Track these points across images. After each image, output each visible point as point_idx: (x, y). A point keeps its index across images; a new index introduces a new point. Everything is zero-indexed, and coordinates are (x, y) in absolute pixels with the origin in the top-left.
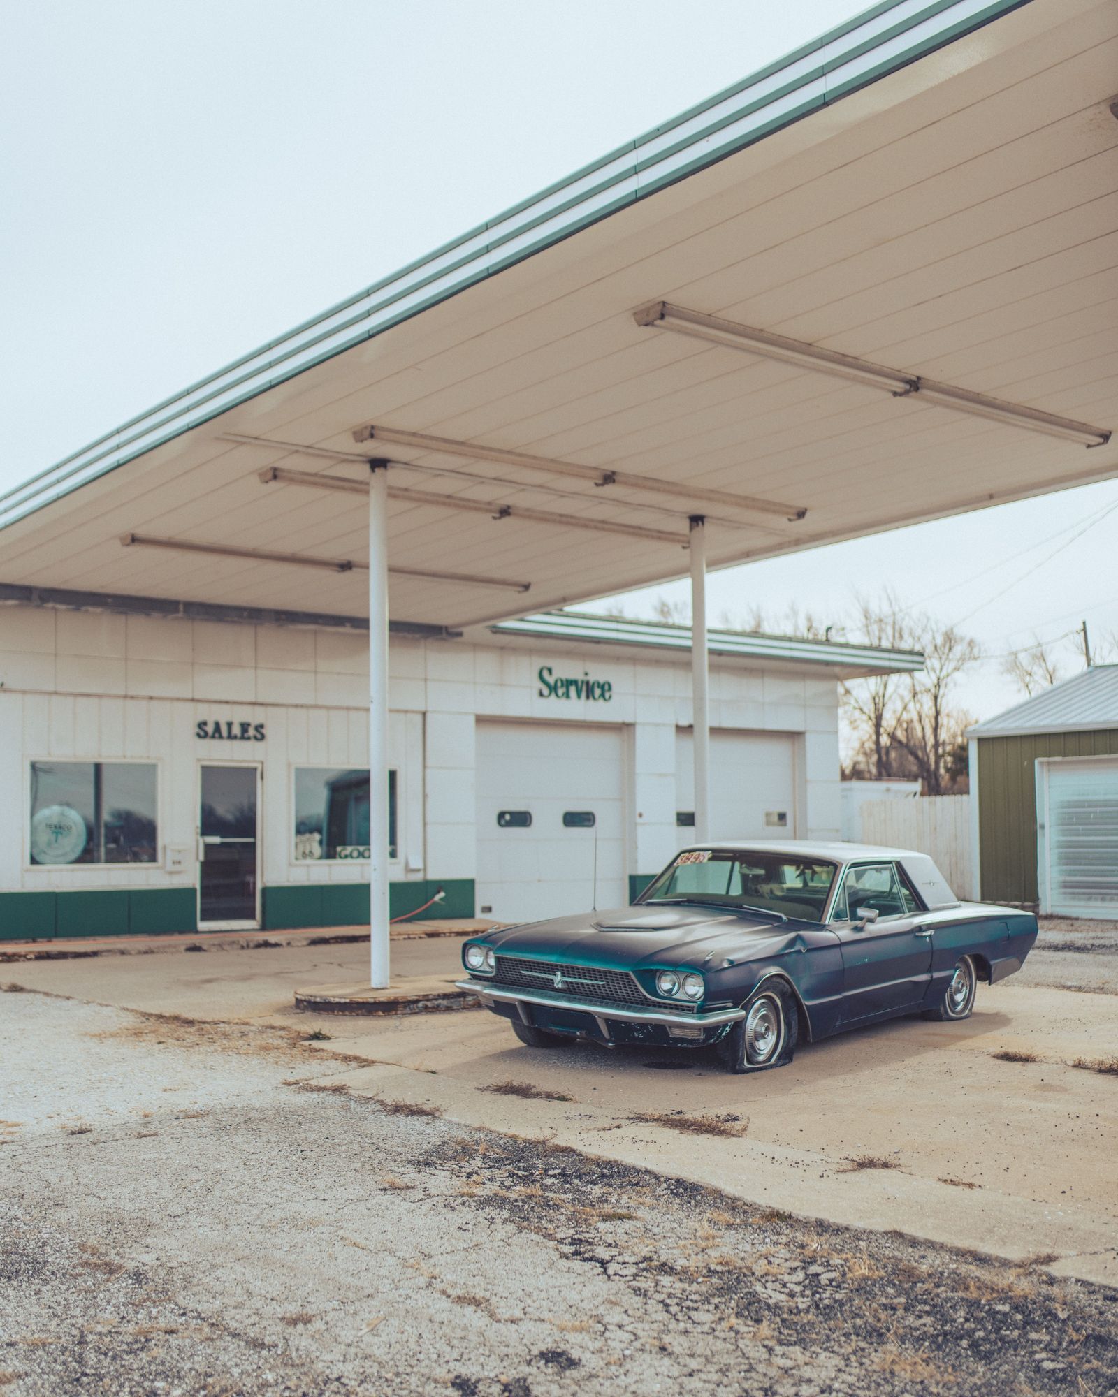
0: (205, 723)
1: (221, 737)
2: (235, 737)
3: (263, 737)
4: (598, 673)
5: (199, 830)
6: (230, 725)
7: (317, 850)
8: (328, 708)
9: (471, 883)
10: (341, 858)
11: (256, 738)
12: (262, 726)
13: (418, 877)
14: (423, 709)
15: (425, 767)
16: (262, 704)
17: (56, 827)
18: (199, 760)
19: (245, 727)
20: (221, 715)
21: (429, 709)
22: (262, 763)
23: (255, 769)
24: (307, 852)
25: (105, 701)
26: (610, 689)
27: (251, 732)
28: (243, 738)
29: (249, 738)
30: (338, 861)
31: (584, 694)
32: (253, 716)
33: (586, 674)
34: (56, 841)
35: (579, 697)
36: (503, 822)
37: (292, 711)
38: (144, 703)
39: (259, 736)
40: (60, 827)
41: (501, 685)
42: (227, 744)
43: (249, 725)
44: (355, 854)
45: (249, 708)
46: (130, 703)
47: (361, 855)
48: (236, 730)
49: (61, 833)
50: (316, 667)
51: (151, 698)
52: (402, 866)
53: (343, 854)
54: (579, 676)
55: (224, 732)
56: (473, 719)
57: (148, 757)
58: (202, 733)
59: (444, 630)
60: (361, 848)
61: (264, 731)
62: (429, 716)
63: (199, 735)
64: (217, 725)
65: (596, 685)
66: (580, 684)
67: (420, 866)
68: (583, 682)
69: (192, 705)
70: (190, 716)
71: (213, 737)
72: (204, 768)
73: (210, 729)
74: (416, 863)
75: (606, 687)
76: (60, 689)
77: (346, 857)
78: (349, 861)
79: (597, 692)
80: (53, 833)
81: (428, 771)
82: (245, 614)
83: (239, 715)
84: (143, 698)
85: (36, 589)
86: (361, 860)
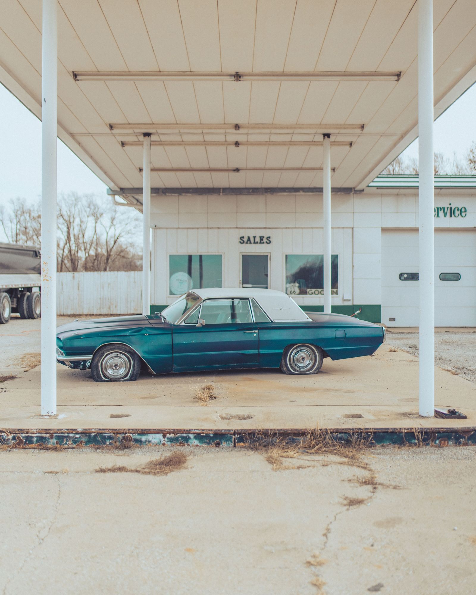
0: (243, 237)
1: (250, 243)
2: (257, 243)
3: (270, 242)
4: (457, 203)
5: (241, 282)
6: (255, 237)
7: (297, 291)
8: (302, 228)
9: (379, 307)
10: (310, 294)
11: (267, 242)
12: (270, 237)
13: (350, 303)
14: (352, 226)
15: (353, 253)
16: (269, 228)
17: (180, 280)
18: (240, 253)
19: (261, 238)
20: (251, 233)
21: (354, 226)
22: (270, 253)
23: (267, 256)
24: (293, 291)
25: (200, 230)
26: (465, 211)
27: (265, 240)
28: (260, 243)
29: (263, 243)
30: (308, 295)
31: (448, 214)
32: (265, 233)
33: (450, 204)
34: (181, 286)
35: (445, 216)
36: (402, 278)
37: (284, 230)
38: (216, 230)
39: (268, 242)
40: (182, 280)
41: (397, 213)
42: (253, 245)
43: (263, 237)
44: (317, 292)
45: (264, 230)
46: (210, 230)
47: (319, 293)
48: (258, 240)
49: (183, 283)
50: (295, 211)
51: (219, 228)
52: (341, 298)
53: (310, 292)
54: (446, 205)
55: (252, 240)
56: (380, 229)
57: (218, 252)
58: (242, 242)
59: (353, 189)
60: (320, 290)
61: (270, 239)
62: (354, 229)
63: (240, 242)
64: (249, 238)
65: (456, 209)
66: (446, 209)
67: (350, 298)
68: (448, 208)
69: (237, 230)
70: (236, 235)
71: (247, 243)
72: (243, 256)
73: (245, 239)
74: (348, 296)
75: (463, 210)
76: (180, 226)
77: (312, 293)
78: (313, 295)
79: (457, 213)
80: (179, 282)
81: (354, 255)
82: (251, 191)
83: (259, 233)
84: (215, 228)
85: (161, 188)
86: (320, 295)
